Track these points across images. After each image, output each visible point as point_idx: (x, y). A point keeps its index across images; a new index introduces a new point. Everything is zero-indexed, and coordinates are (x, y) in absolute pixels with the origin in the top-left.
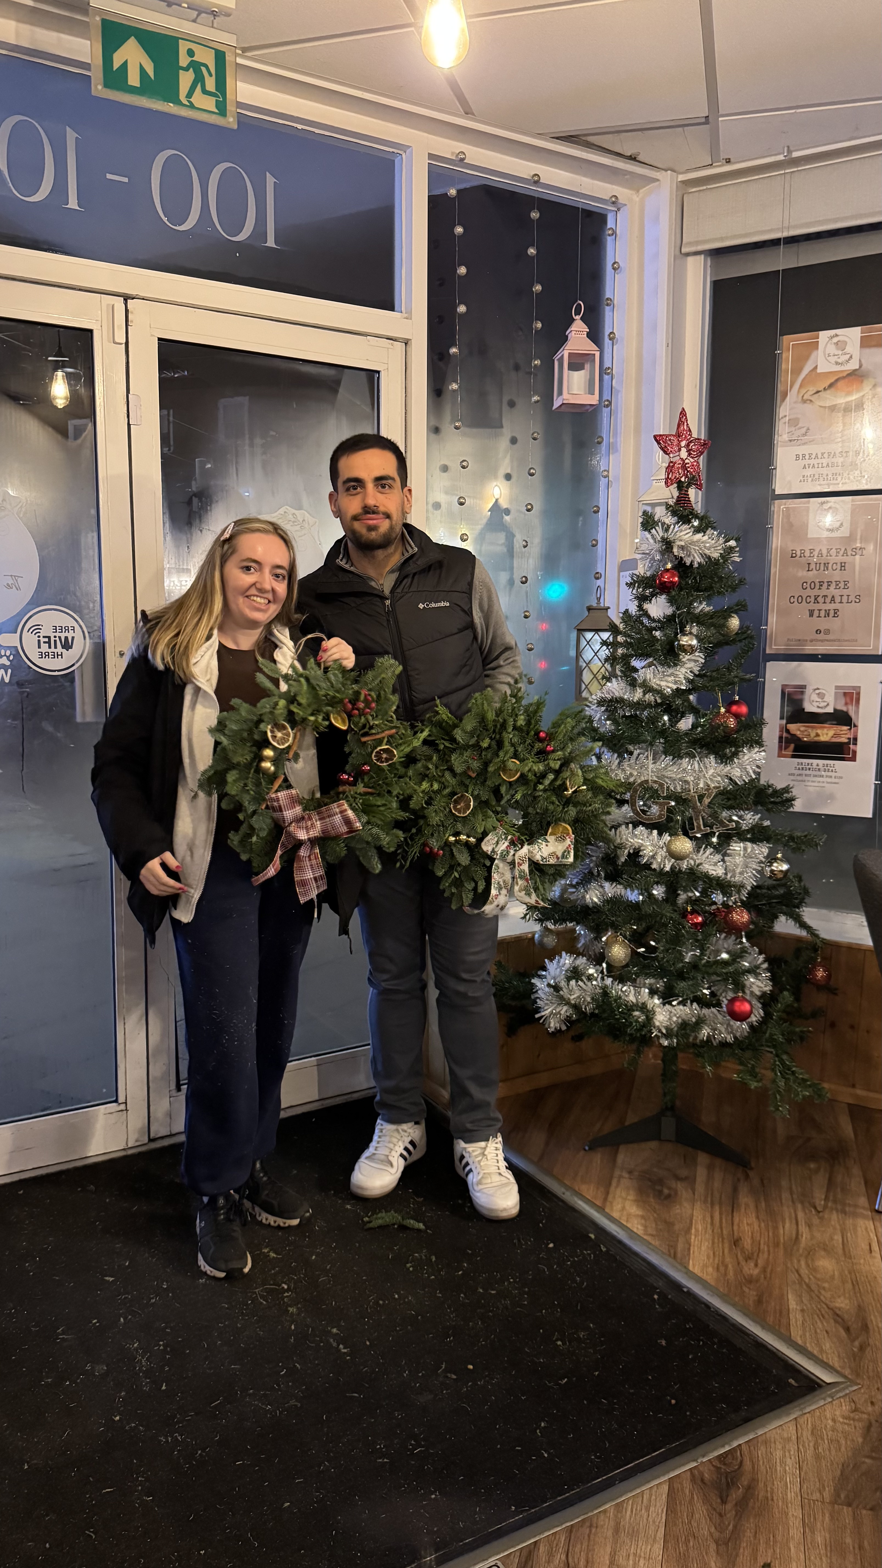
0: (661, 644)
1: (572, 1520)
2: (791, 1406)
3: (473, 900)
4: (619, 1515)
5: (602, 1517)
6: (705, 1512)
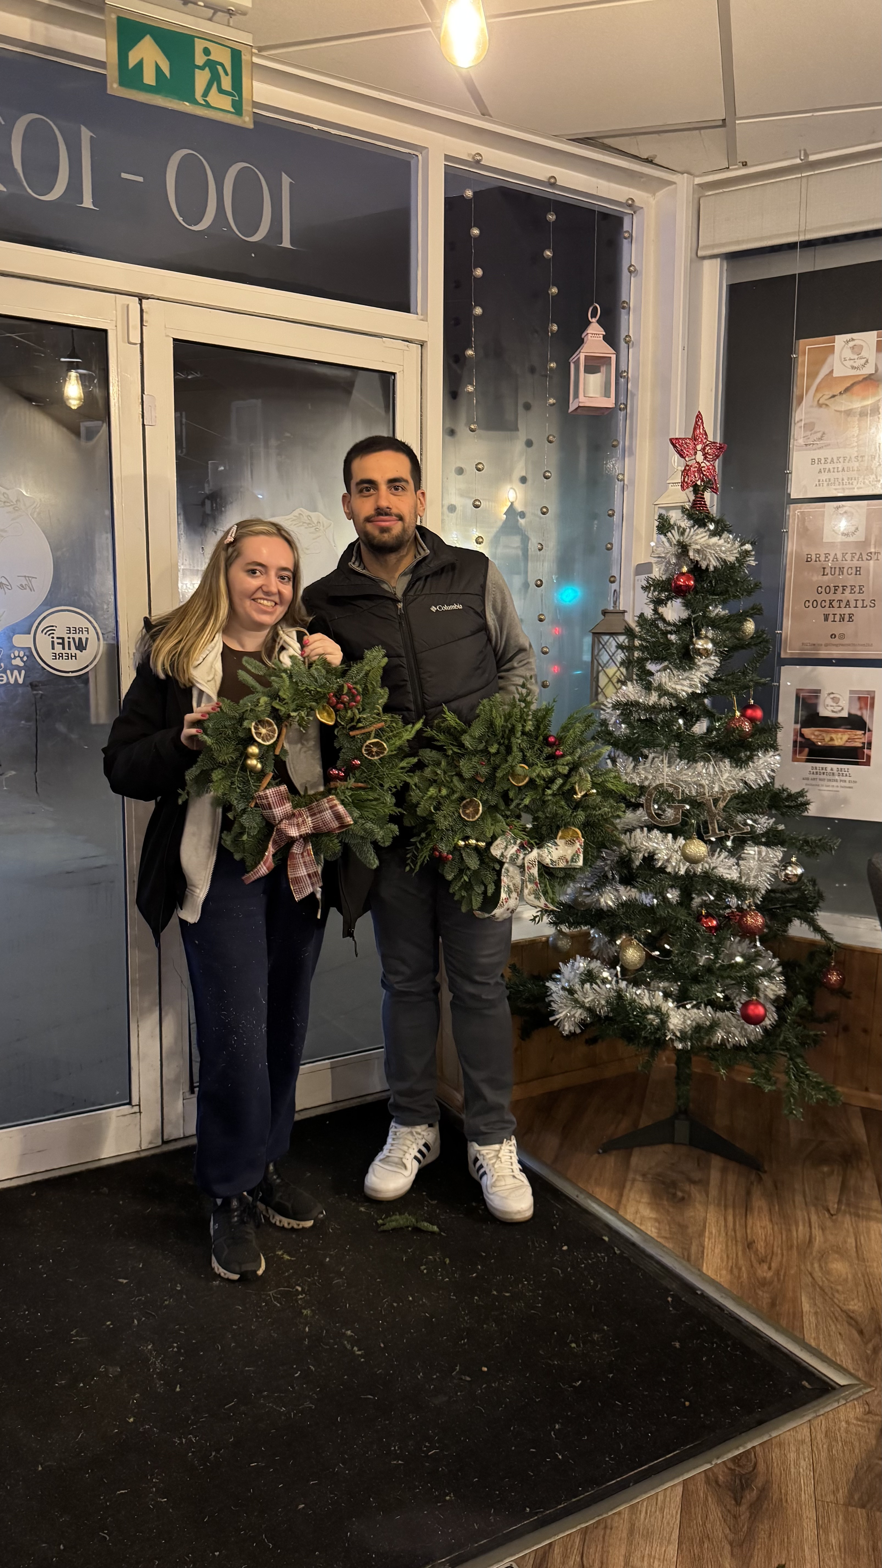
0: (676, 648)
1: (587, 1522)
2: (804, 1408)
3: (483, 904)
4: (634, 1517)
5: (616, 1518)
6: (719, 1514)
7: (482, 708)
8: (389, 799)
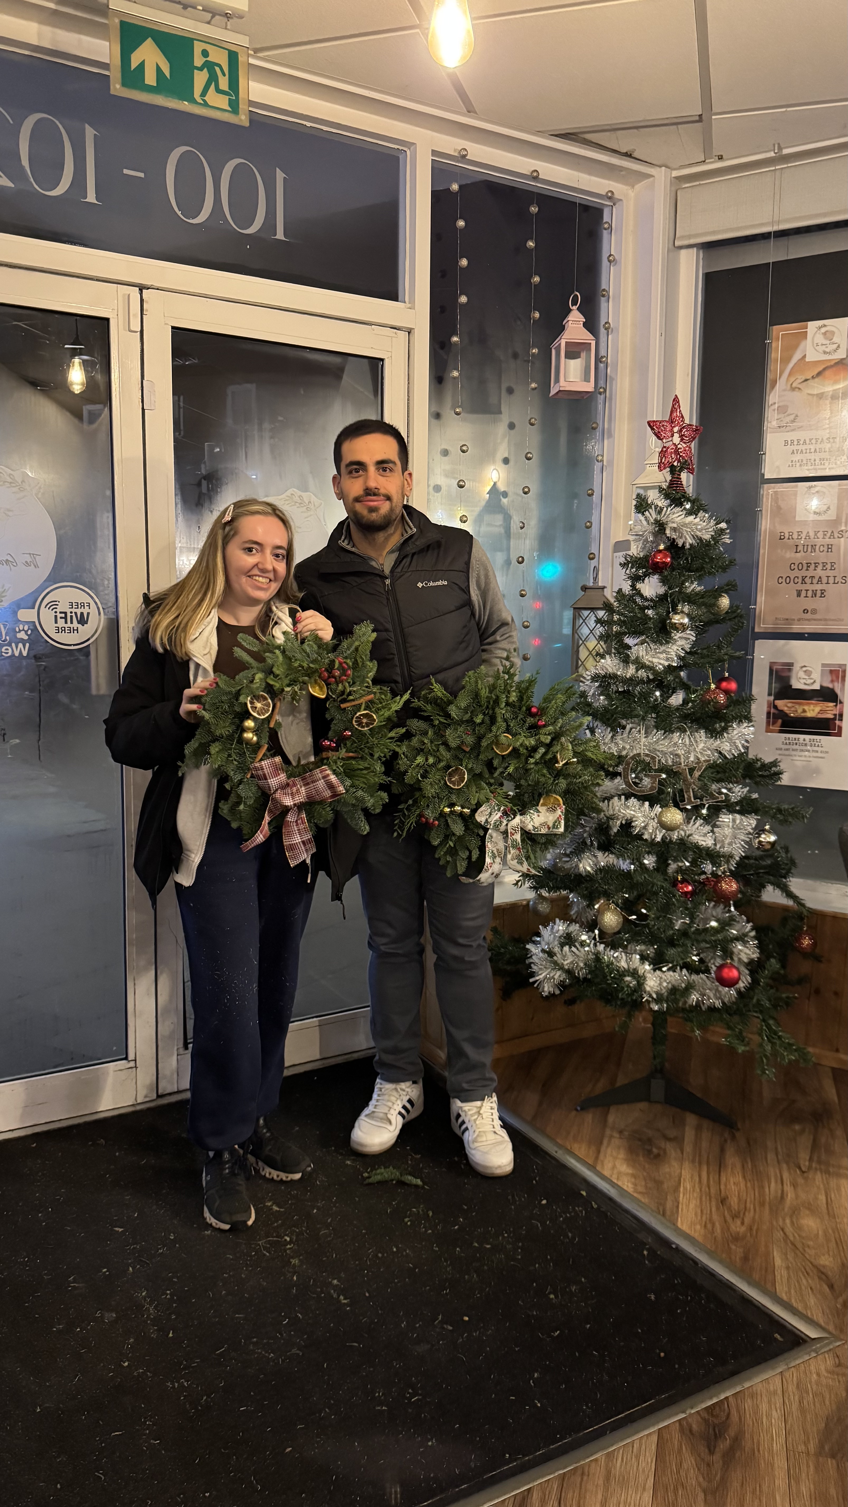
0: (653, 623)
1: (564, 1468)
2: (776, 1360)
3: (468, 868)
4: (610, 1464)
5: (593, 1465)
6: (693, 1462)
8: (379, 768)
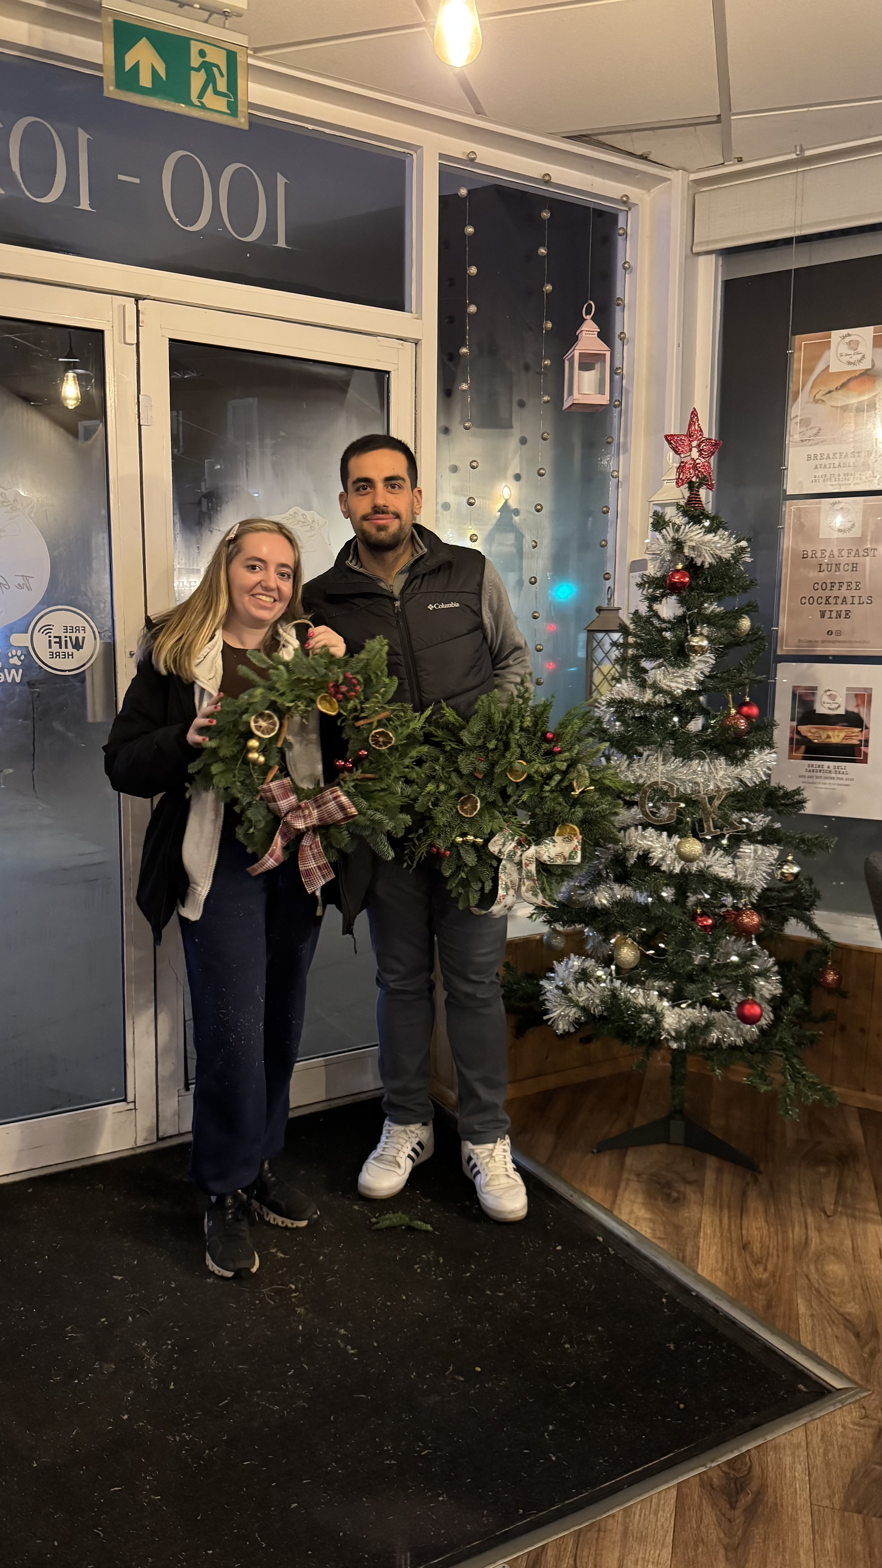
0: (671, 645)
2: (799, 1411)
3: (480, 900)
4: (628, 1519)
5: (610, 1521)
6: (714, 1517)
7: (480, 703)
